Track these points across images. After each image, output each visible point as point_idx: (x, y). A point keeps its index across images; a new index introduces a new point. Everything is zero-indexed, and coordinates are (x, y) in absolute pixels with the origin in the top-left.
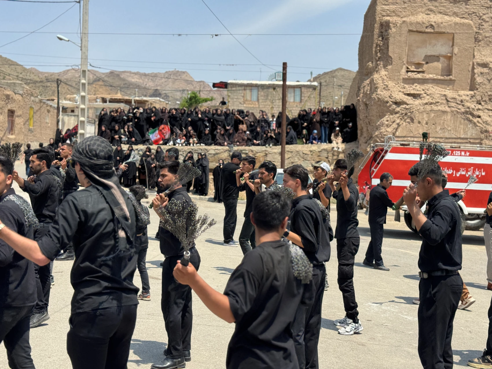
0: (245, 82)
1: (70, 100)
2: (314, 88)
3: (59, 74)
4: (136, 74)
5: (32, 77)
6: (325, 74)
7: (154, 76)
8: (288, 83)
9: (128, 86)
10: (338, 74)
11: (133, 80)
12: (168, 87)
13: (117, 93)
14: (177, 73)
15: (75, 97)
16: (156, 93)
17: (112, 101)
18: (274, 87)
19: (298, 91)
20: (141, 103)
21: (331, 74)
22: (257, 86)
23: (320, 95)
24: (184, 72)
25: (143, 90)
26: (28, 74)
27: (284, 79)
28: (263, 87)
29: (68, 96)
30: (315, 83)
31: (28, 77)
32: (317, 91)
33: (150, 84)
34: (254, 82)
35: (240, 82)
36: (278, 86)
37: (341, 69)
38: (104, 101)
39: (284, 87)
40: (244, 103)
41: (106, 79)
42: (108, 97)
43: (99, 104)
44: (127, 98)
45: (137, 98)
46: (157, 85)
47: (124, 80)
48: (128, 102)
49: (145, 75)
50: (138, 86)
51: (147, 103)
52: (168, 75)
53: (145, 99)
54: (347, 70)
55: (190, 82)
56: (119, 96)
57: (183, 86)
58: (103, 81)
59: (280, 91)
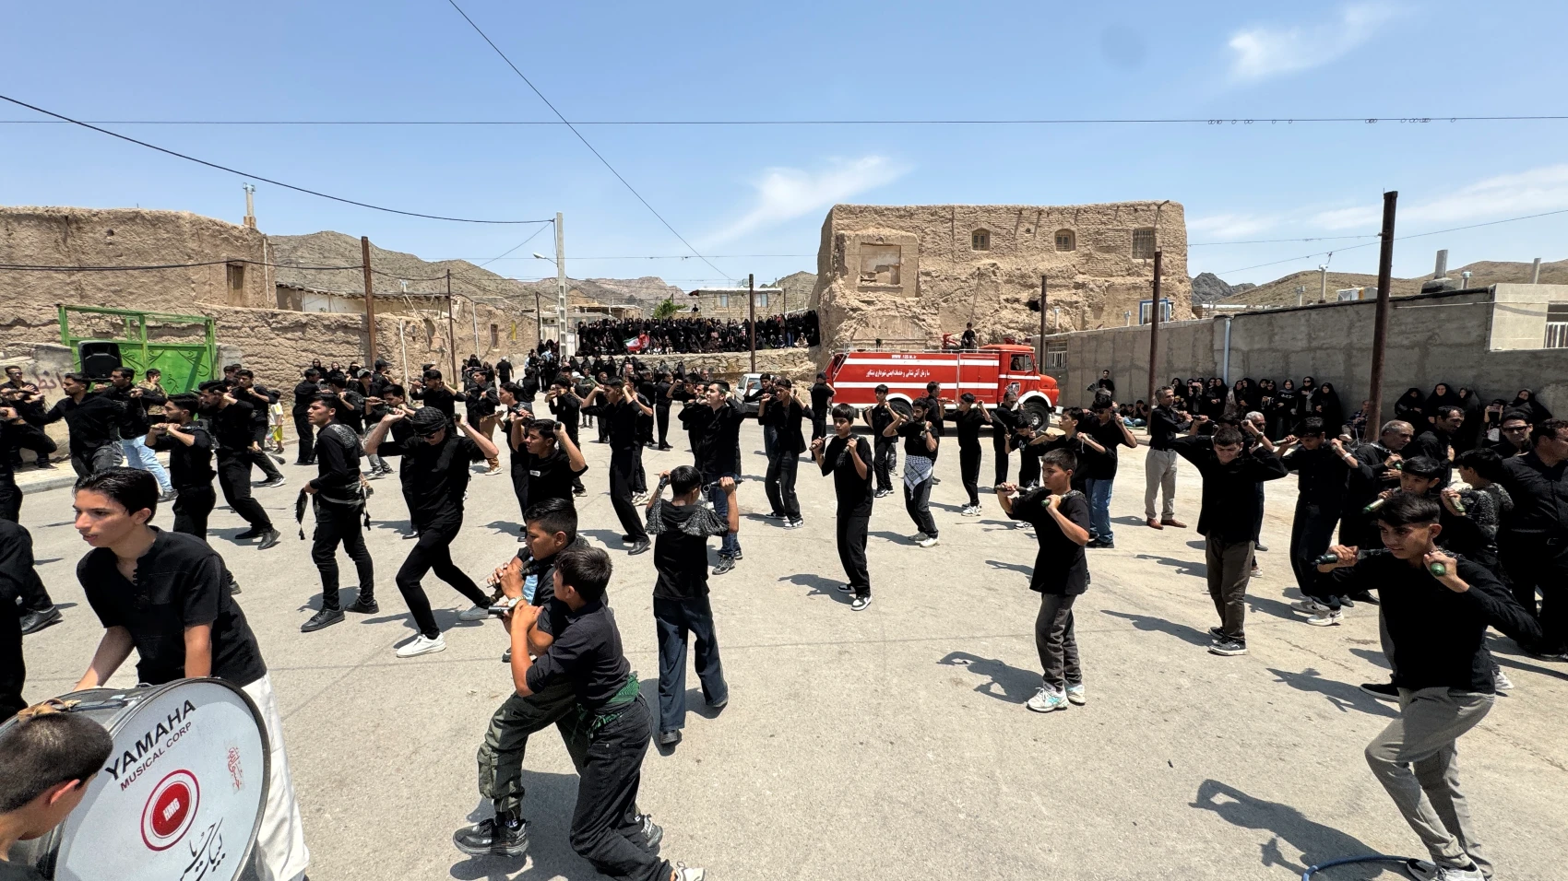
0: (715, 289)
1: (549, 310)
2: (779, 293)
3: (537, 284)
4: (611, 280)
5: (511, 287)
6: (789, 277)
7: (629, 283)
8: (754, 289)
9: (603, 293)
10: (801, 277)
11: (608, 287)
12: (642, 295)
13: (593, 302)
14: (650, 280)
15: (554, 308)
16: (631, 300)
17: (590, 310)
18: (742, 293)
19: (764, 297)
20: (617, 311)
21: (794, 277)
22: (726, 292)
23: (785, 301)
24: (656, 279)
25: (620, 298)
26: (507, 285)
27: (751, 286)
28: (732, 293)
29: (548, 306)
30: (780, 289)
31: (507, 288)
32: (782, 297)
33: (626, 291)
34: (724, 289)
35: (709, 289)
36: (745, 292)
37: (803, 272)
38: (582, 310)
39: (751, 291)
40: (715, 310)
41: (583, 287)
42: (586, 306)
43: (578, 313)
44: (603, 306)
45: (614, 306)
46: (632, 292)
47: (600, 287)
48: (605, 311)
49: (620, 281)
50: (613, 294)
51: (624, 312)
52: (642, 281)
53: (621, 306)
54: (807, 274)
55: (663, 289)
56: (596, 304)
57: (656, 292)
58: (581, 290)
59: (748, 296)
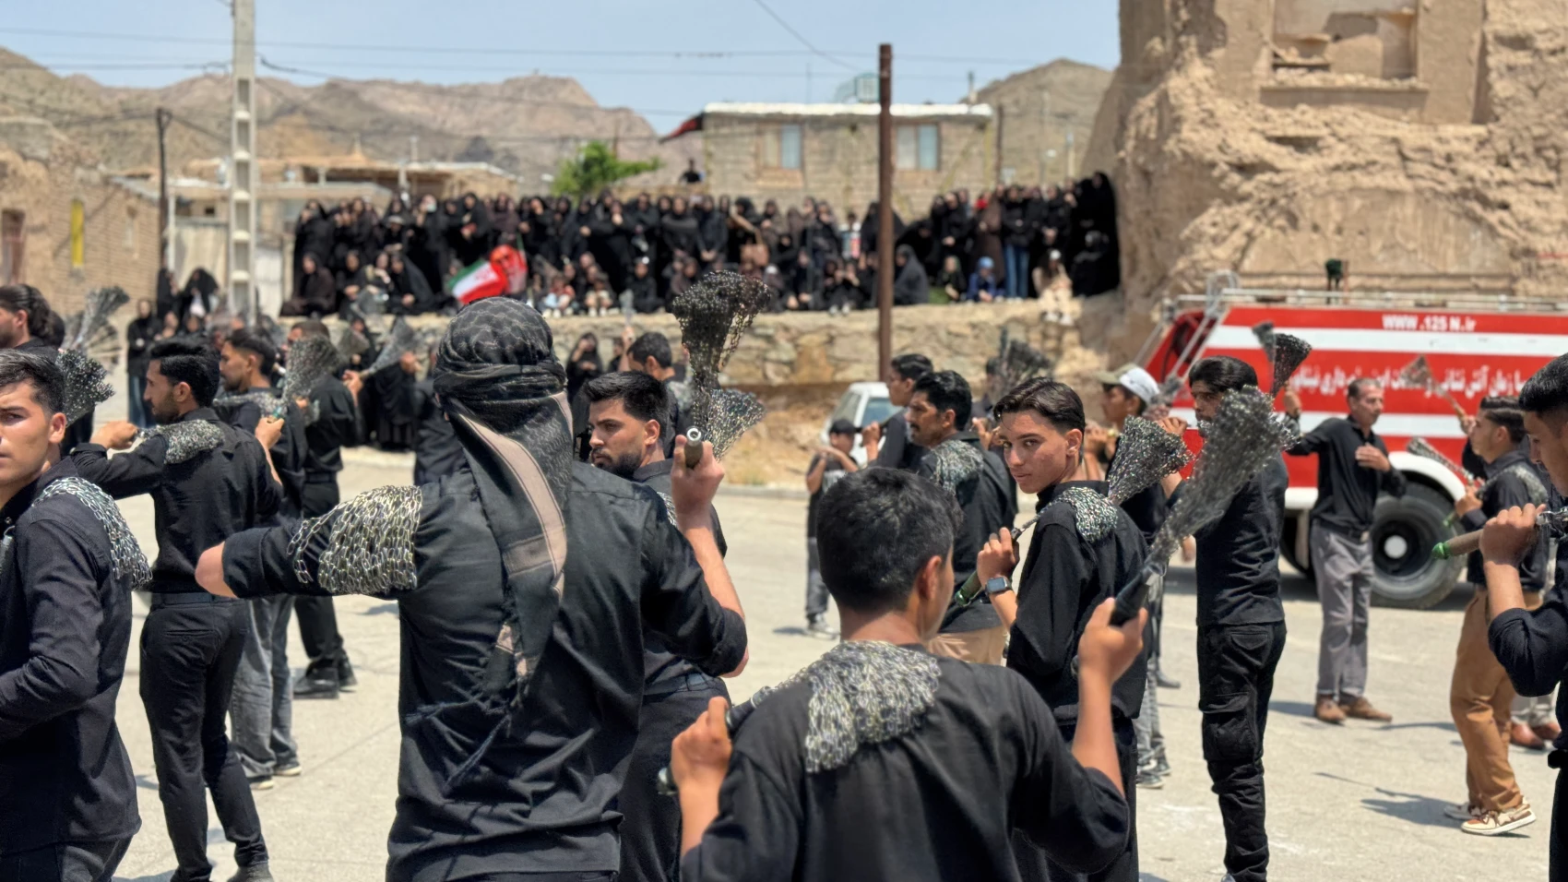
0: (761, 109)
1: (200, 174)
2: (980, 124)
3: (165, 93)
4: (412, 87)
5: (78, 102)
6: (1016, 78)
7: (471, 94)
8: (896, 110)
9: (385, 128)
10: (1059, 77)
11: (402, 109)
12: (514, 130)
13: (350, 151)
14: (541, 85)
15: (217, 167)
16: (477, 150)
17: (336, 176)
18: (853, 123)
19: (928, 134)
20: (429, 182)
21: (1035, 78)
22: (797, 120)
23: (999, 145)
24: (564, 82)
25: (434, 138)
26: (65, 95)
27: (885, 99)
28: (817, 123)
29: (195, 164)
30: (984, 110)
31: (65, 106)
32: (991, 135)
33: (458, 122)
34: (790, 109)
35: (742, 108)
36: (865, 119)
37: (1064, 63)
38: (310, 176)
39: (885, 123)
40: (759, 174)
41: (315, 106)
42: (322, 164)
43: (295, 187)
44: (382, 165)
45: (416, 167)
46: (478, 125)
47: (371, 107)
48: (387, 179)
49: (440, 91)
50: (418, 129)
51: (449, 183)
52: (514, 91)
53: (441, 167)
54: (1083, 66)
55: (583, 111)
56: (357, 160)
57: (560, 123)
58: (307, 113)
59: (871, 135)
